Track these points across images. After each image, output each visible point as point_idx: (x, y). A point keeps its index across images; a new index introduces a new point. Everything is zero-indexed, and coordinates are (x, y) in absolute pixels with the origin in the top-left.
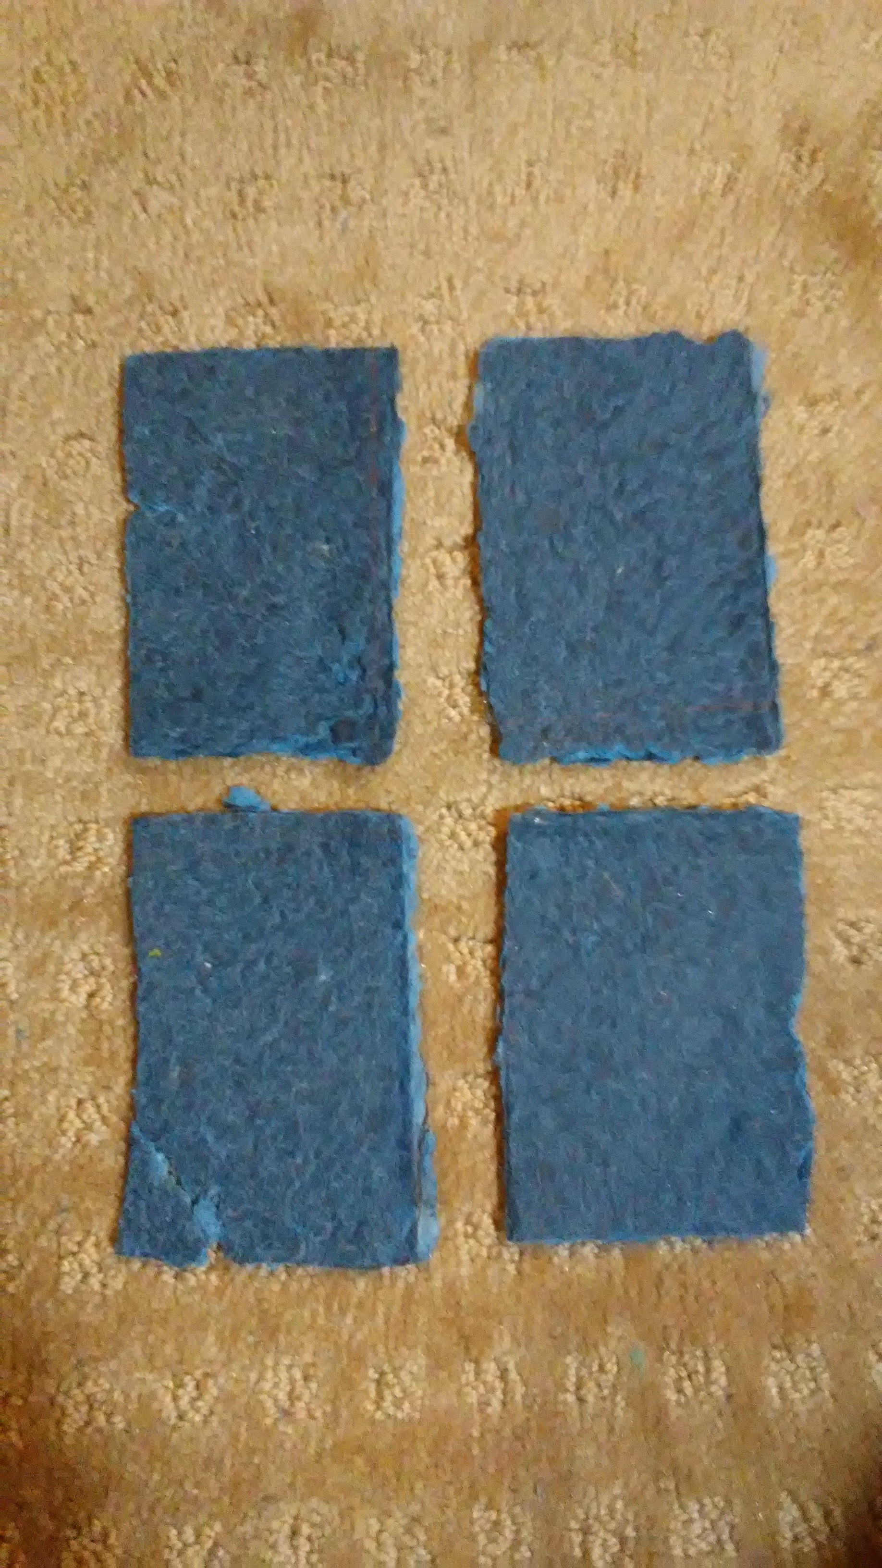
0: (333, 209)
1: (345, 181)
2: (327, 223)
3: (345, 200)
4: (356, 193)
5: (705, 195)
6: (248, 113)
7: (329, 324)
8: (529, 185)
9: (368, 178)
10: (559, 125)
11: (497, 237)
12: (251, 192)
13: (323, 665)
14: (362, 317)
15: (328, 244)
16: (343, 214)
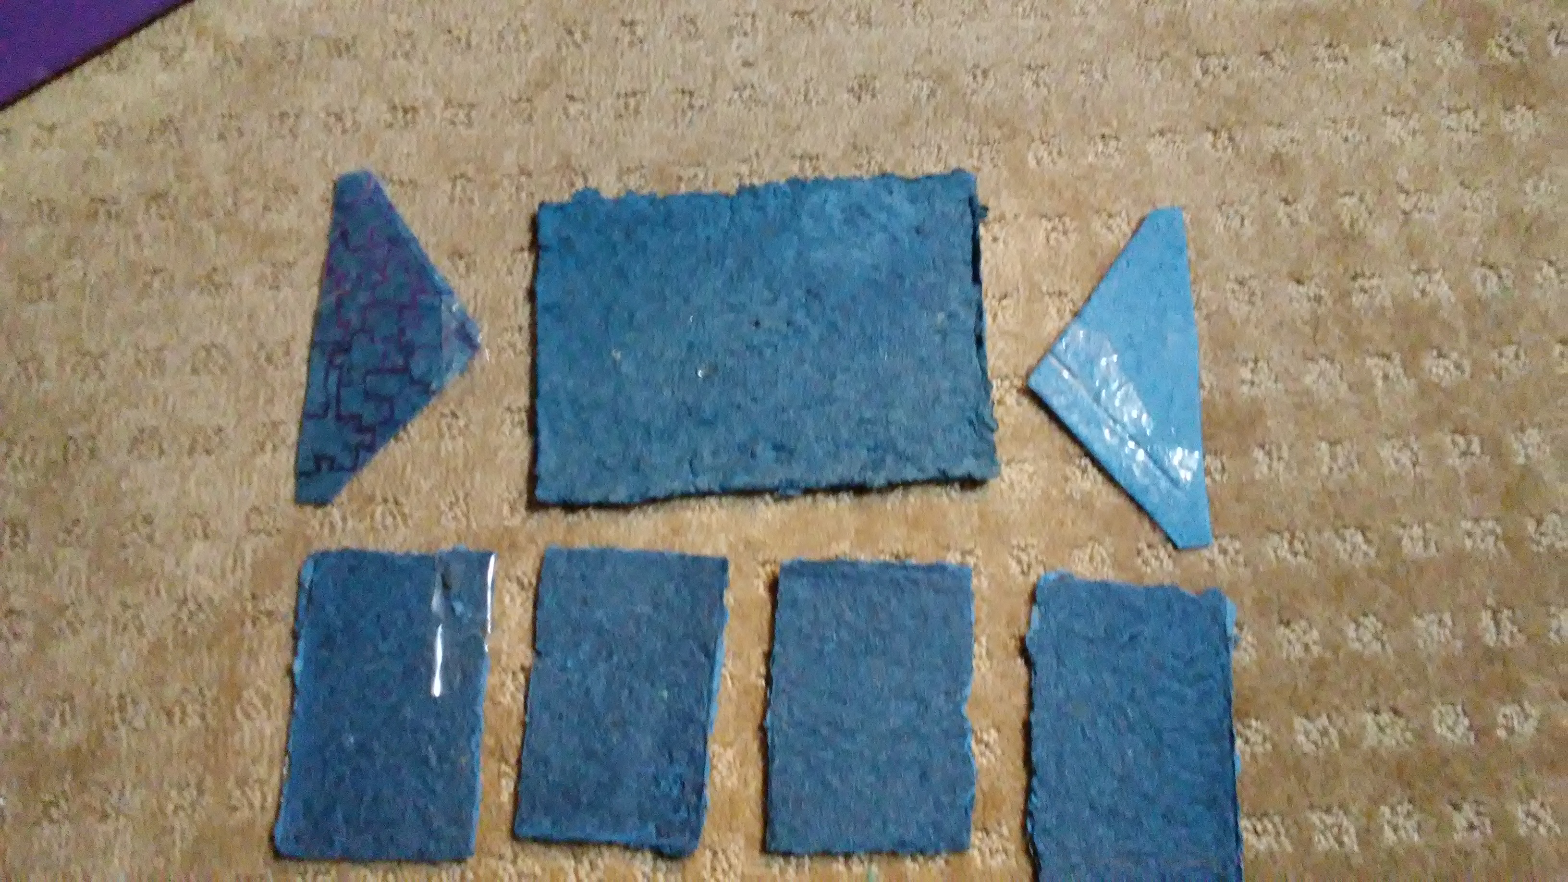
0: (683, 111)
1: (691, 94)
2: (679, 120)
3: (691, 106)
4: (698, 102)
5: (917, 99)
6: (632, 55)
7: (680, 179)
8: (806, 96)
9: (706, 92)
10: (824, 62)
11: (785, 128)
12: (632, 102)
13: (656, 781)
14: (701, 176)
15: (680, 132)
16: (690, 114)
